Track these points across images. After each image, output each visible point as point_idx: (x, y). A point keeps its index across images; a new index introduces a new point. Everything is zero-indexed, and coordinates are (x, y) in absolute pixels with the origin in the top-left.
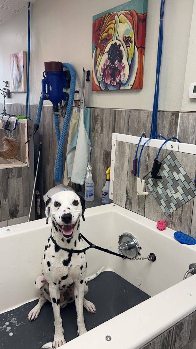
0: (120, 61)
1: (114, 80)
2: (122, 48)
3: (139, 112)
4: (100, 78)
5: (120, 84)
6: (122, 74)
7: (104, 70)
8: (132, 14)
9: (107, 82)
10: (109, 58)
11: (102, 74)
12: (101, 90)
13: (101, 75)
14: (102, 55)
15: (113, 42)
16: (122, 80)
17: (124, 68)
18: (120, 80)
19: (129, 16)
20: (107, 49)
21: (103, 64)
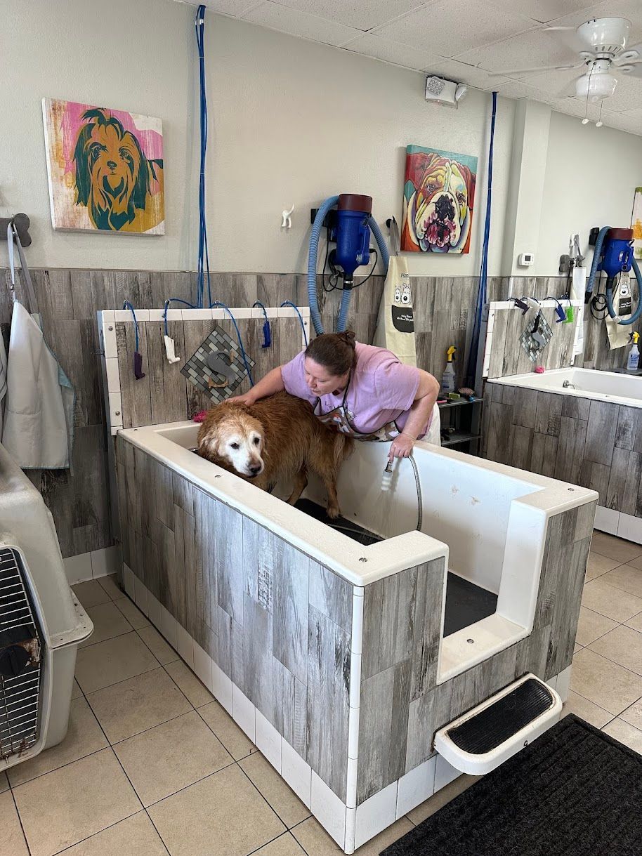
0: (451, 219)
1: (442, 240)
2: (454, 204)
3: (463, 279)
4: (421, 235)
5: (449, 246)
6: (452, 234)
7: (428, 226)
8: (465, 170)
9: (430, 242)
10: (436, 211)
11: (425, 230)
12: (421, 250)
13: (422, 231)
14: (426, 205)
15: (444, 194)
16: (451, 242)
17: (454, 228)
18: (449, 242)
19: (463, 171)
20: (435, 199)
21: (427, 217)
